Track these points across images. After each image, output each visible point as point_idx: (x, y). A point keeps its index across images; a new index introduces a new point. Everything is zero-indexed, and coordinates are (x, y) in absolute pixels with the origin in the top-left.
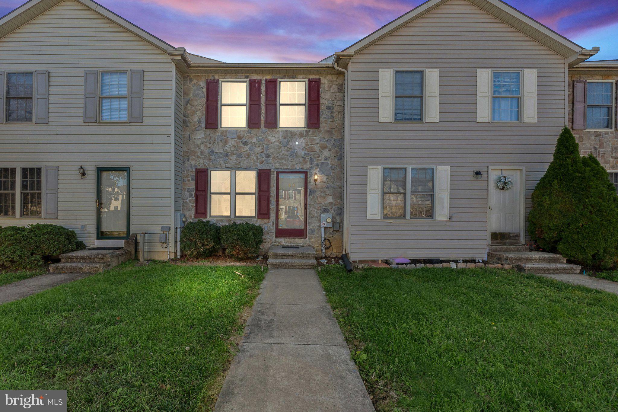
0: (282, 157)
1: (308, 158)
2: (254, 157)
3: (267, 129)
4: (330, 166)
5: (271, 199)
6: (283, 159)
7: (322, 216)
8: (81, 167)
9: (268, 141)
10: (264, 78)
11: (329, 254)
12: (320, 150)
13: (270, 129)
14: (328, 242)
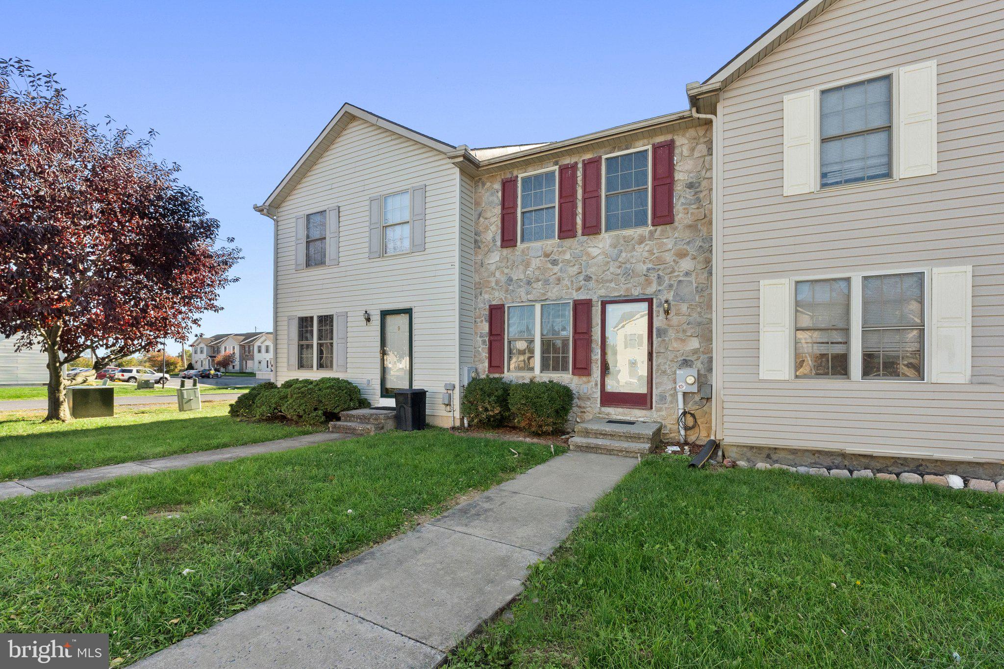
0: (610, 278)
1: (653, 276)
2: (566, 282)
3: (585, 238)
4: (695, 285)
5: (593, 345)
6: (611, 281)
7: (678, 372)
8: (366, 312)
9: (588, 254)
10: (581, 160)
11: (692, 438)
12: (674, 261)
13: (591, 237)
14: (692, 418)
